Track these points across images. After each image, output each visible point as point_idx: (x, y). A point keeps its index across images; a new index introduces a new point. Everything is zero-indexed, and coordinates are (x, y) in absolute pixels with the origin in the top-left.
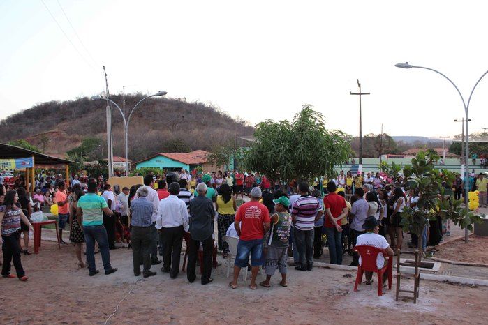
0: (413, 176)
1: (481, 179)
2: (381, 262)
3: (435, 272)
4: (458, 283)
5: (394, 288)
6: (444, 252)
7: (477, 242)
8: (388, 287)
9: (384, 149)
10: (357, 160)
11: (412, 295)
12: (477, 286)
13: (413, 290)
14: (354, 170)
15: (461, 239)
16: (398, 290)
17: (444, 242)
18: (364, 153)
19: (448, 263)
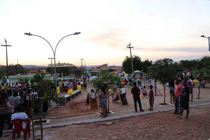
0: (35, 83)
1: (60, 82)
2: (24, 126)
3: (48, 124)
4: (58, 127)
5: (32, 136)
6: (50, 114)
7: (61, 107)
8: (28, 136)
9: (19, 71)
10: (6, 77)
11: (40, 137)
12: (65, 126)
13: (40, 134)
14: (5, 82)
15: (56, 107)
16: (34, 136)
17: (49, 110)
18: (9, 73)
19: (52, 118)
